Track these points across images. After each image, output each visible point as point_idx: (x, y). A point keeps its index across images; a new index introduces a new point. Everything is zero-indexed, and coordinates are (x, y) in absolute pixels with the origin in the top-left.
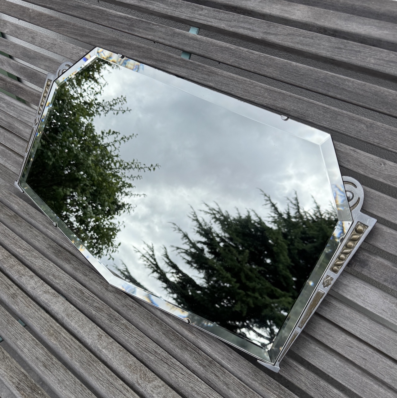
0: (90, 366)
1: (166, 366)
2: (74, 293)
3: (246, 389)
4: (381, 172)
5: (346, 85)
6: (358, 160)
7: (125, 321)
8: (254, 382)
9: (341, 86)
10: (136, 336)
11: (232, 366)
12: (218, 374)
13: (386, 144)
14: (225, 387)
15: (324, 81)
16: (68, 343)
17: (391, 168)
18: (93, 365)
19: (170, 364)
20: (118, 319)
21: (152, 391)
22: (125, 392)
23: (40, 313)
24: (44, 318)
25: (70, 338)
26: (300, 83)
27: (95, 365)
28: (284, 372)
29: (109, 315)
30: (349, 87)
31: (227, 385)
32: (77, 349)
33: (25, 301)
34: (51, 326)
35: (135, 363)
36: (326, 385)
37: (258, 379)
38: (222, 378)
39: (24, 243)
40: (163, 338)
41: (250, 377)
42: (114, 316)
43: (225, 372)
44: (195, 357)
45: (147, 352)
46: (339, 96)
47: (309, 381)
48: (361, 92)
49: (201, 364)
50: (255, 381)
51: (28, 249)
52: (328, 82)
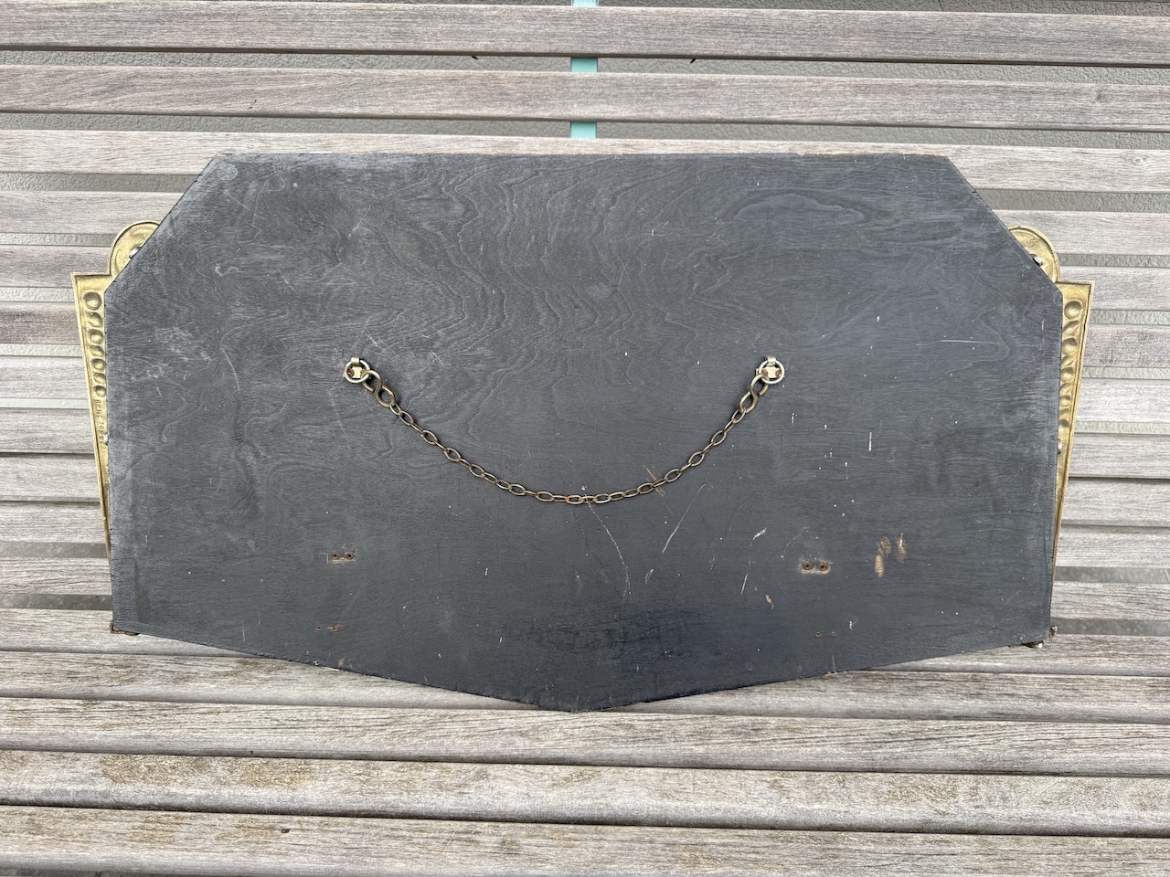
0: (836, 857)
1: (934, 744)
2: (615, 739)
3: (1067, 681)
4: (1142, 174)
5: (1032, 29)
6: (1093, 168)
7: (773, 721)
8: (1058, 662)
9: (1023, 35)
10: (825, 733)
11: (1004, 661)
12: (1011, 691)
13: (1135, 121)
14: (1043, 704)
15: (982, 34)
16: (742, 849)
17: (1158, 161)
18: (839, 849)
19: (936, 737)
20: (758, 726)
21: (977, 807)
22: (945, 849)
23: (610, 837)
24: (632, 841)
25: (734, 837)
26: (933, 53)
27: (841, 846)
28: (1073, 611)
29: (733, 731)
30: (1039, 32)
31: (1039, 697)
32: (774, 847)
33: (544, 837)
34: (668, 845)
35: (892, 783)
36: (1148, 587)
37: (1057, 652)
38: (1020, 692)
39: (362, 713)
40: (867, 700)
41: (1045, 658)
42: (744, 726)
43: (1011, 679)
44: (948, 692)
45: (880, 747)
46: (1022, 57)
47: (1120, 598)
48: (1066, 36)
49: (971, 696)
50: (1057, 658)
51: (388, 721)
52: (992, 33)
